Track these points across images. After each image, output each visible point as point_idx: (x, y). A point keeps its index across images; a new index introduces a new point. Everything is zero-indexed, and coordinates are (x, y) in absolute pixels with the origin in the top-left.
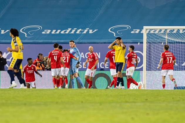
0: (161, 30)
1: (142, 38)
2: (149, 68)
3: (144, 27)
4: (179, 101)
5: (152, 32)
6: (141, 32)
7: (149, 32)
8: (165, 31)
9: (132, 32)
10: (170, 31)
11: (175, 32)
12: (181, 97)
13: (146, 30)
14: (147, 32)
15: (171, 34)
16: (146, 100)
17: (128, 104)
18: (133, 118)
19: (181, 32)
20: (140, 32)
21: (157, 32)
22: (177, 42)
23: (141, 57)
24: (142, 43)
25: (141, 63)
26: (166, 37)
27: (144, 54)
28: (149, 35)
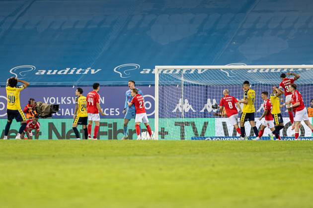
0: (175, 70)
1: (154, 79)
2: (161, 116)
3: (156, 66)
4: (197, 153)
5: (165, 72)
6: (153, 73)
7: (162, 72)
8: (180, 72)
9: (142, 72)
10: (186, 72)
11: (192, 72)
12: (199, 149)
13: (158, 70)
14: (160, 72)
15: (188, 75)
16: (159, 152)
17: (138, 158)
18: (143, 175)
19: (199, 72)
20: (151, 72)
21: (171, 72)
23: (153, 102)
24: (154, 85)
26: (182, 79)
27: (156, 99)
28: (161, 76)
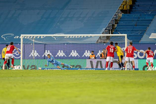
0: (30, 37)
1: (20, 41)
2: (24, 58)
3: (21, 35)
4: (41, 76)
5: (25, 38)
6: (20, 38)
7: (24, 37)
8: (33, 37)
9: (15, 38)
10: (35, 37)
11: (38, 38)
12: (42, 74)
13: (22, 36)
14: (23, 38)
15: (36, 39)
16: (23, 75)
17: (12, 78)
18: (15, 86)
19: (42, 37)
20: (19, 37)
21: (28, 38)
22: (39, 44)
24: (20, 44)
25: (20, 55)
26: (34, 41)
27: (21, 50)
28: (24, 39)
